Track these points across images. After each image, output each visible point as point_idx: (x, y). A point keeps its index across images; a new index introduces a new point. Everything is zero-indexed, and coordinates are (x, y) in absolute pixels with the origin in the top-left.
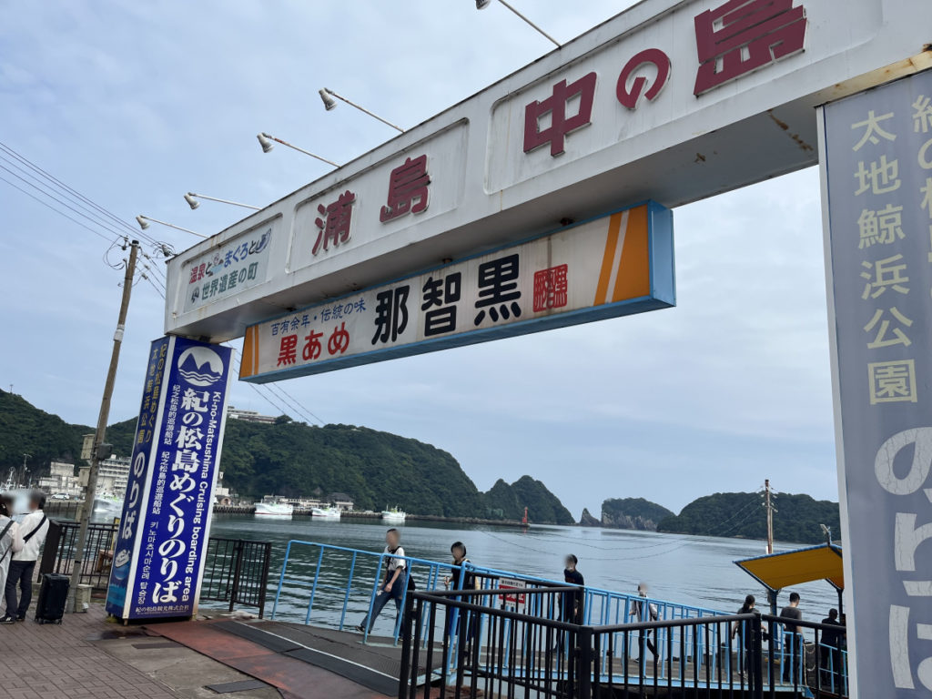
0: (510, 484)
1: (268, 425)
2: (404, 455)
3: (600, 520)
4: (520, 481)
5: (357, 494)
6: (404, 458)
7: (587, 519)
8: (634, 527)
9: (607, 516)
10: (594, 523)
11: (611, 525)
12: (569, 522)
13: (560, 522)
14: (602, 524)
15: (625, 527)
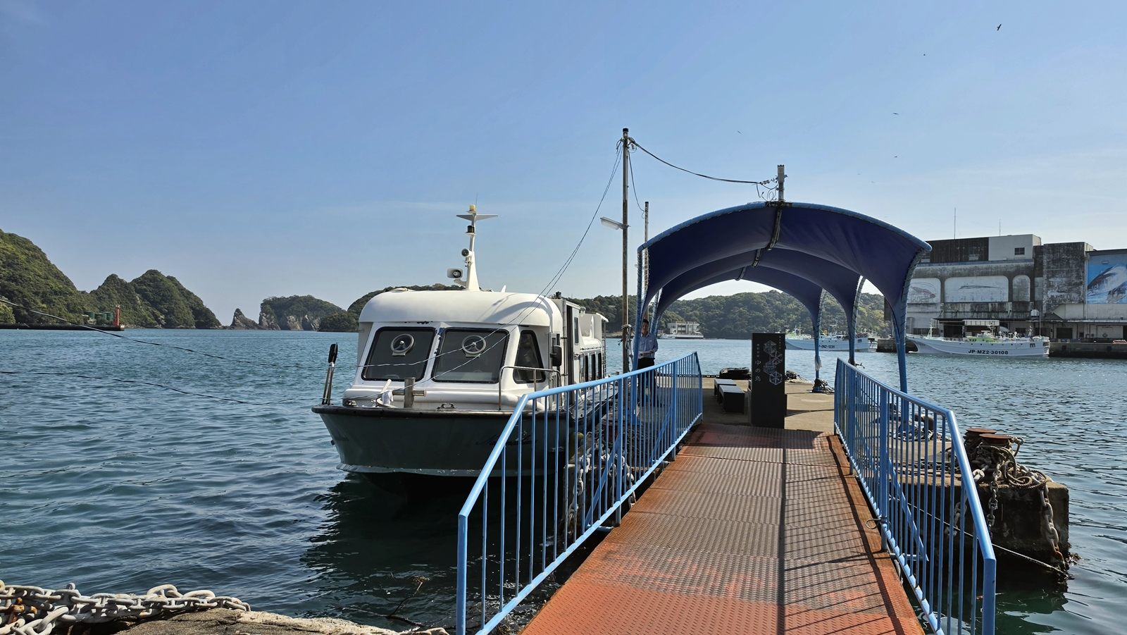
0: (128, 281)
3: (257, 321)
4: (143, 277)
7: (240, 321)
8: (299, 328)
9: (266, 317)
10: (249, 325)
11: (271, 327)
12: (212, 325)
13: (200, 326)
14: (259, 326)
15: (289, 329)
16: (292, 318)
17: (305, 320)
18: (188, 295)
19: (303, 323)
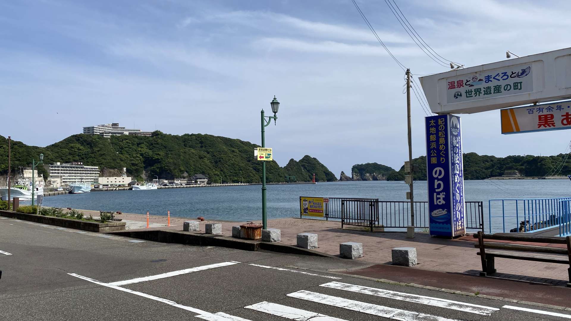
0: (298, 161)
1: (148, 138)
2: (234, 149)
3: (351, 177)
4: (303, 159)
5: (209, 175)
6: (233, 151)
7: (344, 178)
8: (371, 179)
9: (355, 175)
10: (348, 179)
11: (358, 180)
12: (334, 180)
13: (329, 180)
14: (352, 179)
15: (366, 180)
16: (368, 174)
17: (374, 176)
18: (323, 166)
19: (373, 177)
